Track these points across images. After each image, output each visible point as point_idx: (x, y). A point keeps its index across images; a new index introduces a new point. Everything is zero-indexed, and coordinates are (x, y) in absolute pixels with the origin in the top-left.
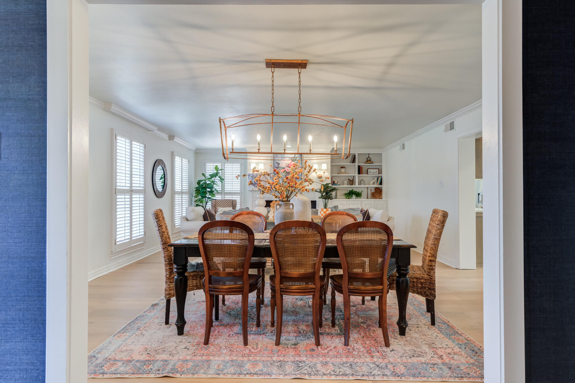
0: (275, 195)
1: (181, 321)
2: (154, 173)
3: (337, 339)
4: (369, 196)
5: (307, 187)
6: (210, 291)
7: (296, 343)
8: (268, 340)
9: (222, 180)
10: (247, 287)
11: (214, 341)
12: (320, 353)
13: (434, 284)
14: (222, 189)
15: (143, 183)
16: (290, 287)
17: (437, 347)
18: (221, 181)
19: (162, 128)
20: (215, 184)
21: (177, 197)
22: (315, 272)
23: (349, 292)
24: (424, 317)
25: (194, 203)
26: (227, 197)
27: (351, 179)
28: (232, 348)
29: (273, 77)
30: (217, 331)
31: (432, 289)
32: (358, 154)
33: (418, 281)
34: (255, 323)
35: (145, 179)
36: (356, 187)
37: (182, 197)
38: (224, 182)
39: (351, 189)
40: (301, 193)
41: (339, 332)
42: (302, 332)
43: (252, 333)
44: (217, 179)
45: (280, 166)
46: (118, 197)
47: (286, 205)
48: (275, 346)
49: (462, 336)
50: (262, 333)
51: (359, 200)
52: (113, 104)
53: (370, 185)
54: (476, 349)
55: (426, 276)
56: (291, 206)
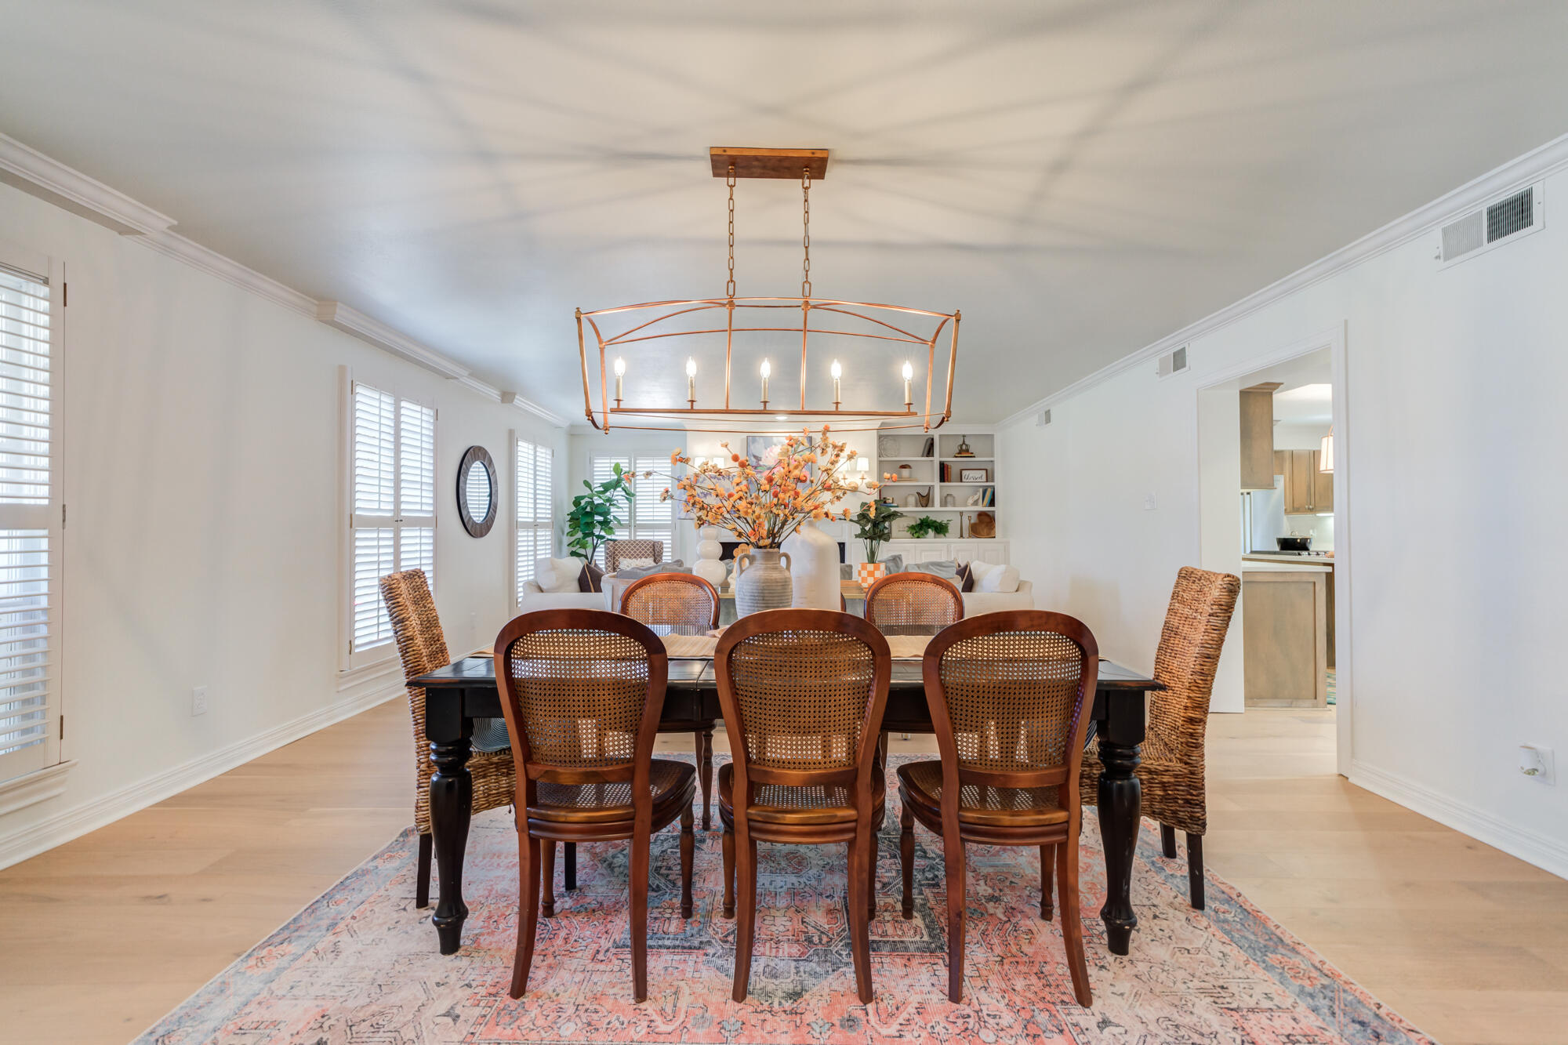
0: (735, 529)
1: (450, 909)
2: (462, 478)
3: (924, 969)
4: (966, 533)
5: (827, 508)
6: (531, 826)
7: (799, 988)
8: (712, 973)
9: (629, 495)
10: (645, 815)
11: (545, 980)
12: (875, 1036)
13: (1202, 788)
14: (630, 516)
15: (431, 501)
16: (779, 815)
17: (1242, 1005)
18: (627, 499)
19: (481, 373)
20: (614, 505)
21: (524, 538)
22: (857, 769)
23: (963, 830)
24: (1163, 875)
25: (566, 550)
26: (643, 536)
27: (924, 493)
28: (596, 1012)
29: (731, 199)
30: (563, 934)
31: (1197, 805)
32: (940, 436)
33: (1153, 779)
34: (677, 901)
35: (436, 491)
36: (936, 511)
37: (535, 536)
38: (636, 500)
39: (924, 516)
40: (811, 524)
41: (926, 938)
42: (816, 939)
43: (667, 943)
44: (618, 494)
45: (761, 463)
46: (358, 535)
47: (768, 557)
48: (730, 1001)
49: (1298, 953)
50: (696, 943)
51: (941, 539)
52: (339, 303)
53: (966, 506)
54: (1366, 1015)
55: (1177, 766)
56: (783, 560)
